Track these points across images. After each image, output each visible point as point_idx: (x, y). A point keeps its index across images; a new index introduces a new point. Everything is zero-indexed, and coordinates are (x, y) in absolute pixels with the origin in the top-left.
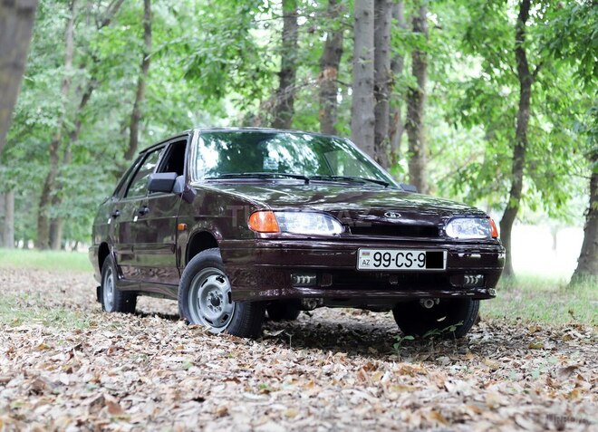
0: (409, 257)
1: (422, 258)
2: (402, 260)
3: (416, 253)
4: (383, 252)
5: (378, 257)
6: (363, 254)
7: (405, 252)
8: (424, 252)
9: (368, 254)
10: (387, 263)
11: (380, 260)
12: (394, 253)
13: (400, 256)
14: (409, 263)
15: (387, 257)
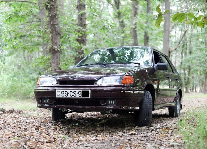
0: (75, 92)
1: (80, 93)
2: (72, 94)
3: (77, 91)
4: (64, 91)
5: (63, 93)
6: (58, 92)
7: (73, 91)
8: (81, 91)
9: (59, 92)
10: (66, 95)
11: (64, 94)
12: (69, 91)
13: (71, 92)
14: (75, 95)
15: (66, 93)
